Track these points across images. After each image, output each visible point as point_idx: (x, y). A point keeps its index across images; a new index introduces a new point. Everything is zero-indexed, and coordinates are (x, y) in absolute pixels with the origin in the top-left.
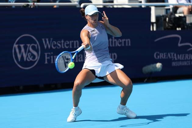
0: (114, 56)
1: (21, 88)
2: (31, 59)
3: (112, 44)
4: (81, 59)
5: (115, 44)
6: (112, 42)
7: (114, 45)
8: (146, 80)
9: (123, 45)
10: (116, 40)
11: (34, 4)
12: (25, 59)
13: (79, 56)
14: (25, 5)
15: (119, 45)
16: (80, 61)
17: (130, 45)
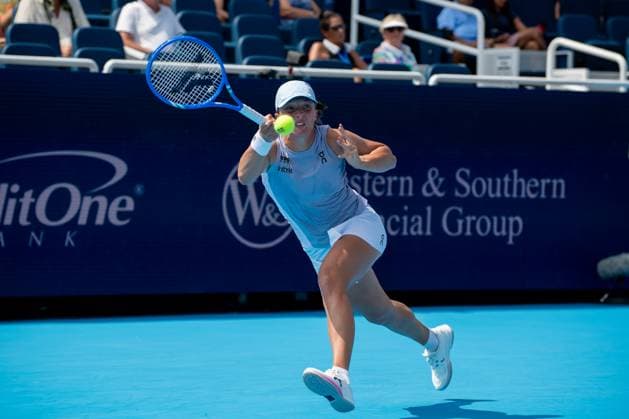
0: (516, 224)
1: (243, 298)
2: (273, 221)
3: (510, 191)
4: (416, 229)
5: (519, 193)
6: (511, 184)
7: (515, 195)
8: (606, 296)
9: (543, 196)
10: (522, 180)
11: (291, 71)
12: (256, 221)
13: (413, 220)
14: (265, 73)
15: (532, 196)
16: (413, 233)
17: (563, 196)
